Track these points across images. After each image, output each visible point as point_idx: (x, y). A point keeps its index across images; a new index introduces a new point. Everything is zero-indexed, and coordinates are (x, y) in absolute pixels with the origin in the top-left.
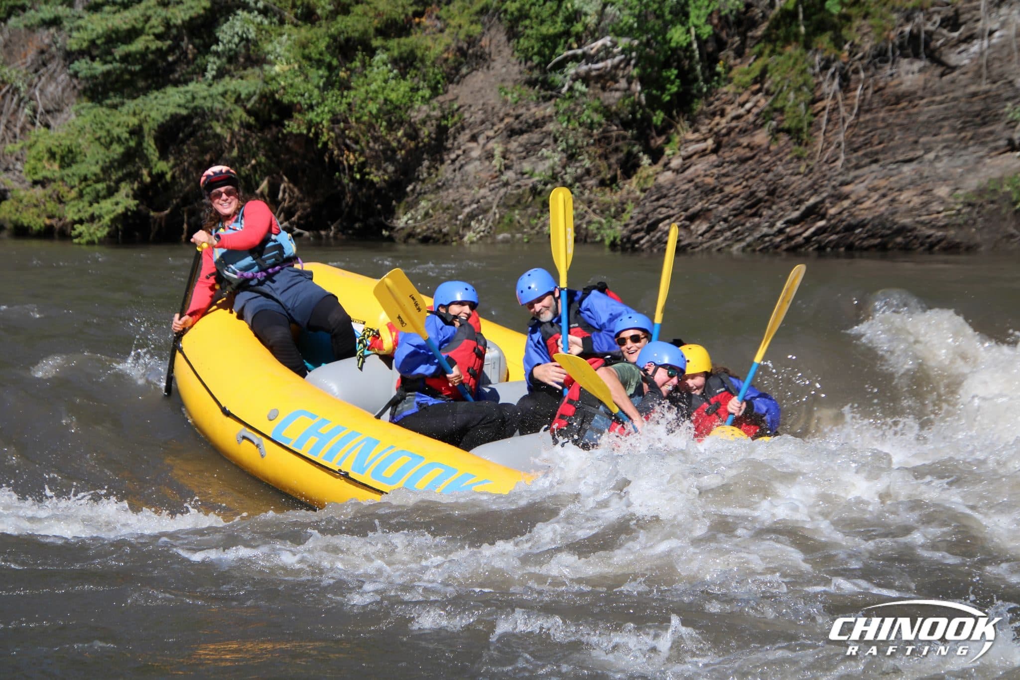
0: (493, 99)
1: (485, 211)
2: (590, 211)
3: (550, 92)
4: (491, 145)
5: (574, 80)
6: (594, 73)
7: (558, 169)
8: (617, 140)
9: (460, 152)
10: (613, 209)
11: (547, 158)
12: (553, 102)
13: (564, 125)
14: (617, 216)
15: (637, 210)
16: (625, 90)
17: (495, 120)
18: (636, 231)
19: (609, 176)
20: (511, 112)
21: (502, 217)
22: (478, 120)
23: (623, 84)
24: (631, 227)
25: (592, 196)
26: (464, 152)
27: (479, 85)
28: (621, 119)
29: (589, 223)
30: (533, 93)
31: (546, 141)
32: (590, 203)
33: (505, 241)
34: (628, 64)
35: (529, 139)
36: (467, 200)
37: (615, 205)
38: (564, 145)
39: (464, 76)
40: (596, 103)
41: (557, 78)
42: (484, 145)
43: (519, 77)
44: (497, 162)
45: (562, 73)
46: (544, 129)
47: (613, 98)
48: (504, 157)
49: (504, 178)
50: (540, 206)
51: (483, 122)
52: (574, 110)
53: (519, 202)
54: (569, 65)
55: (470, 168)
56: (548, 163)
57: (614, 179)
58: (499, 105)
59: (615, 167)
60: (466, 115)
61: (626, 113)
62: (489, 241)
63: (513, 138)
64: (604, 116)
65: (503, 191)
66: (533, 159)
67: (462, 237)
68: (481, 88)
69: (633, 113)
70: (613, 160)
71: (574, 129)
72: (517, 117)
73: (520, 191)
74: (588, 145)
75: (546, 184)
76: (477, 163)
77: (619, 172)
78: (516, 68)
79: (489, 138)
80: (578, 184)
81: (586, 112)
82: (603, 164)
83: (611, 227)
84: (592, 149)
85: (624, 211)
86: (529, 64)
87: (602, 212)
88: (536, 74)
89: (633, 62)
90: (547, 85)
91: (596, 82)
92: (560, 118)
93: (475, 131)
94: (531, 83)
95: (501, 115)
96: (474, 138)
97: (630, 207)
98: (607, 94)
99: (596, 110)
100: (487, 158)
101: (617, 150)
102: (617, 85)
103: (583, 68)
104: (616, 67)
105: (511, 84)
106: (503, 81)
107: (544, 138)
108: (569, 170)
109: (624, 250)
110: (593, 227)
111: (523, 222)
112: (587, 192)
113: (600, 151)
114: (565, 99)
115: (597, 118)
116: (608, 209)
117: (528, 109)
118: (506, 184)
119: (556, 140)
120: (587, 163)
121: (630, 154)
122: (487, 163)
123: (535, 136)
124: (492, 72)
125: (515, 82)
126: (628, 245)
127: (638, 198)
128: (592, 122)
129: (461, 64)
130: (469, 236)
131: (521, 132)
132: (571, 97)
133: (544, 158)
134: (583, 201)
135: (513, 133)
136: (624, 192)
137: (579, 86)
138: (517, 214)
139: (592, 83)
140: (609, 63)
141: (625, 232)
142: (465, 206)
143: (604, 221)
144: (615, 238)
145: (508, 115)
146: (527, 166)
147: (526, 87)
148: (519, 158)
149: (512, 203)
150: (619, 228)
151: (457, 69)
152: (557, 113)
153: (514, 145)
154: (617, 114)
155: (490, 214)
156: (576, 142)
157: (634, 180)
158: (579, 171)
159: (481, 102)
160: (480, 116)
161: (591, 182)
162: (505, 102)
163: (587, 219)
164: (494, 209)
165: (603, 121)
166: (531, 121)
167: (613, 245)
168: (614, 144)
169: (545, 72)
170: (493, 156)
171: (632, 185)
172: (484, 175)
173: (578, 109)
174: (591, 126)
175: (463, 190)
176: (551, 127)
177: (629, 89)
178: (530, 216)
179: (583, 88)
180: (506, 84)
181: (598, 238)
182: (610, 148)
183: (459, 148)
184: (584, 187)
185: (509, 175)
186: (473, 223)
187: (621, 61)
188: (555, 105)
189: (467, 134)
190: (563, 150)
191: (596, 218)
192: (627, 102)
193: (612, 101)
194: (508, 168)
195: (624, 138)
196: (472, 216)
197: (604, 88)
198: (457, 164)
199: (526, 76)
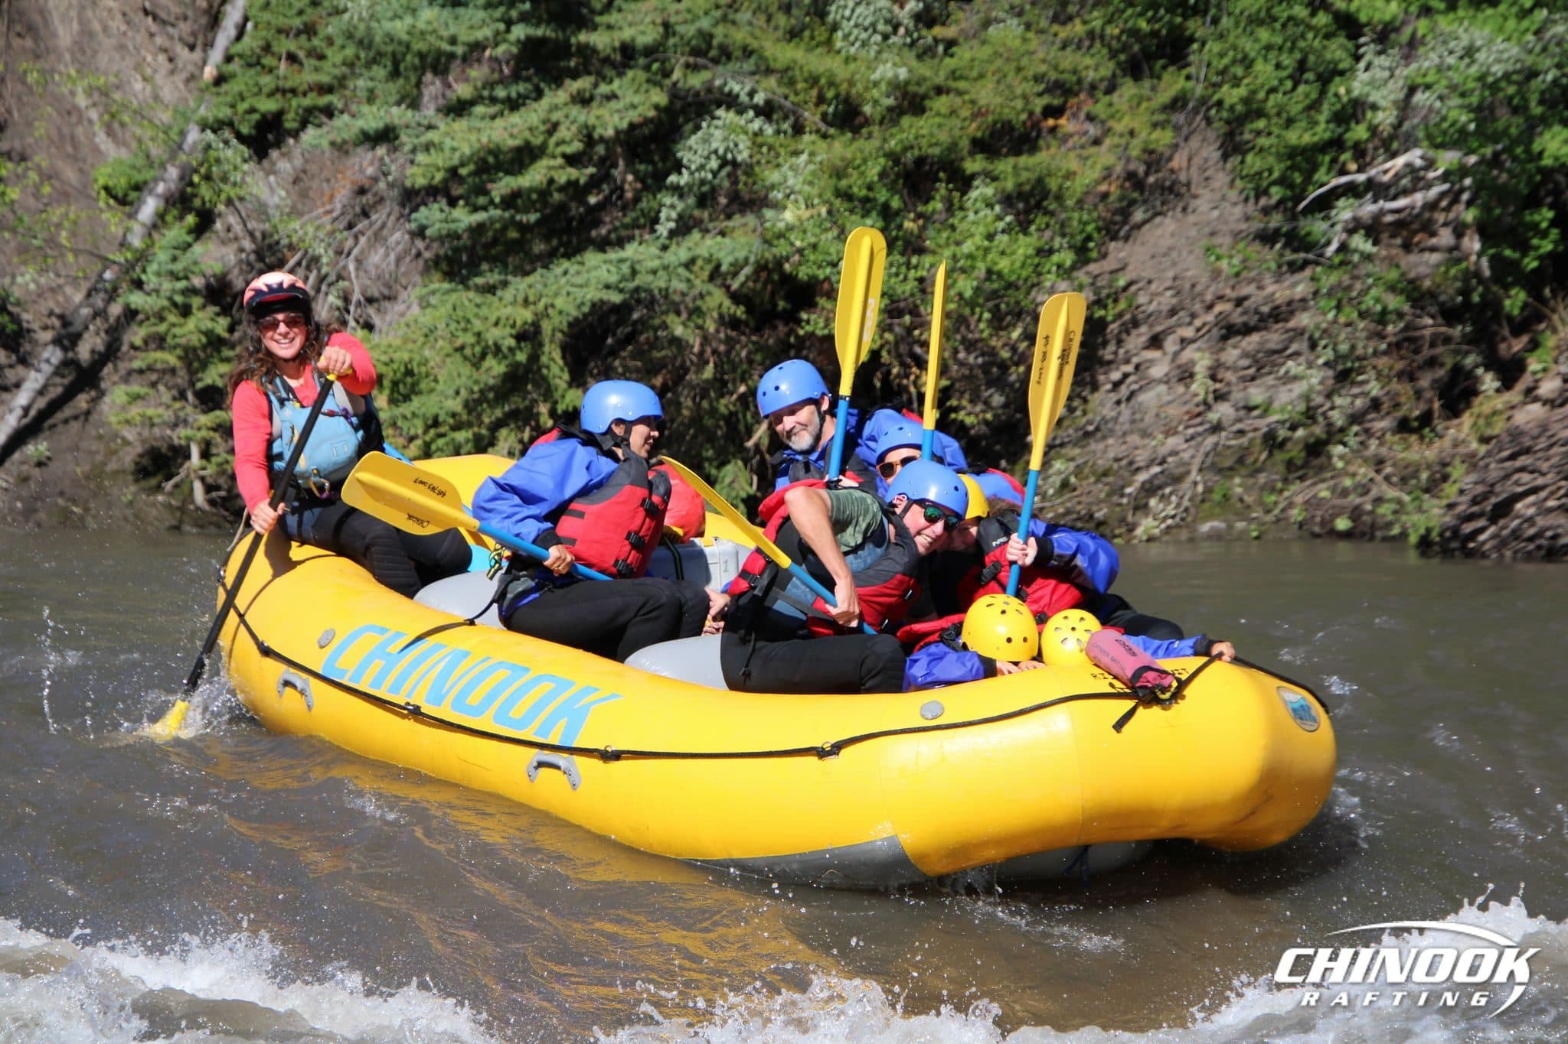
0: (1194, 268)
1: (1177, 479)
2: (1379, 478)
3: (1302, 255)
4: (1189, 354)
5: (1351, 232)
6: (1389, 218)
7: (1318, 400)
8: (1432, 345)
9: (1129, 368)
10: (1424, 475)
11: (1296, 378)
12: (1308, 272)
13: (1331, 316)
14: (1432, 488)
15: (1472, 477)
16: (1451, 250)
17: (1198, 307)
18: (1470, 518)
19: (1417, 413)
20: (1228, 292)
21: (1208, 490)
22: (1165, 308)
23: (1445, 237)
24: (1460, 509)
25: (1384, 451)
26: (1137, 367)
27: (1167, 242)
28: (1442, 305)
29: (1379, 501)
30: (1269, 256)
31: (1294, 347)
32: (1379, 463)
33: (1215, 536)
34: (1455, 200)
35: (1262, 343)
36: (1141, 458)
37: (1429, 467)
38: (1329, 354)
39: (1138, 226)
40: (1393, 275)
41: (1316, 227)
42: (1176, 354)
43: (1244, 226)
44: (1200, 386)
45: (1327, 218)
46: (1291, 324)
47: (1424, 264)
48: (1213, 378)
49: (1213, 416)
50: (1281, 468)
51: (1173, 312)
52: (1349, 288)
53: (1241, 461)
54: (1341, 203)
55: (1146, 398)
56: (1300, 388)
57: (1426, 419)
58: (1204, 280)
59: (1428, 394)
60: (1142, 299)
61: (1450, 293)
62: (1184, 535)
63: (1232, 341)
64: (1409, 298)
65: (1211, 440)
66: (1270, 380)
67: (1131, 528)
68: (1171, 249)
69: (1466, 292)
70: (1425, 382)
71: (1349, 325)
72: (1239, 302)
73: (1244, 441)
74: (1376, 353)
75: (1293, 428)
76: (1163, 388)
77: (1437, 405)
78: (1238, 211)
79: (1184, 342)
80: (1355, 428)
81: (1374, 292)
82: (1404, 389)
83: (1420, 510)
84: (1383, 362)
85: (1445, 478)
86: (1263, 201)
87: (1404, 480)
88: (1276, 220)
89: (1465, 196)
90: (1297, 241)
91: (1393, 236)
92: (1323, 303)
93: (1158, 329)
94: (1267, 238)
95: (1209, 297)
96: (1156, 342)
97: (1457, 471)
98: (1413, 258)
99: (1392, 288)
100: (1181, 380)
101: (1432, 363)
102: (1434, 241)
103: (1368, 208)
104: (1432, 206)
105: (1227, 241)
106: (1213, 234)
107: (1291, 340)
108: (1338, 401)
109: (1446, 553)
110: (1385, 510)
111: (1248, 499)
112: (1373, 444)
113: (1399, 366)
114: (1332, 267)
115: (1394, 302)
116: (1415, 474)
117: (1260, 288)
118: (1217, 428)
119: (1313, 345)
120: (1374, 389)
121: (1457, 371)
122: (1181, 389)
123: (1273, 338)
124: (1191, 218)
125: (1237, 236)
126: (1454, 545)
127: (1473, 455)
128: (1384, 312)
129: (1132, 203)
130: (1146, 526)
131: (1247, 330)
132: (1342, 263)
133: (1290, 379)
134: (1366, 460)
135: (1230, 332)
136: (1447, 442)
137: (1360, 243)
138: (1237, 485)
139: (1385, 236)
140: (1418, 198)
141: (1449, 519)
142: (1138, 469)
143: (1407, 498)
144: (1429, 530)
145: (1221, 298)
146: (1256, 394)
147: (1257, 246)
148: (1243, 379)
149: (1228, 463)
150: (1436, 511)
151: (1125, 213)
152: (1316, 293)
153: (1231, 354)
154: (1432, 295)
155: (1186, 484)
156: (1353, 347)
157: (1467, 419)
158: (1359, 402)
159: (1170, 274)
160: (1168, 300)
161: (1382, 424)
162: (1216, 274)
163: (1374, 492)
164: (1194, 475)
165: (1406, 308)
166: (1265, 309)
167: (1425, 543)
168: (1426, 352)
169: (1294, 217)
170: (1192, 375)
171: (1463, 428)
172: (1174, 411)
173: (1358, 286)
174: (1382, 318)
175: (1134, 439)
176: (1303, 320)
177: (1456, 248)
178: (1262, 489)
179: (1368, 247)
180: (1217, 240)
181: (1396, 530)
182: (1420, 359)
183: (1127, 362)
184: (1367, 432)
185: (1223, 411)
186: (1153, 502)
187: (1443, 195)
188: (1313, 279)
189: (1143, 333)
190: (1327, 364)
191: (1392, 493)
192: (1453, 271)
193: (1423, 270)
194: (1220, 397)
195: (1447, 340)
196: (1150, 489)
197: (1407, 247)
198: (1124, 391)
199: (1256, 225)
